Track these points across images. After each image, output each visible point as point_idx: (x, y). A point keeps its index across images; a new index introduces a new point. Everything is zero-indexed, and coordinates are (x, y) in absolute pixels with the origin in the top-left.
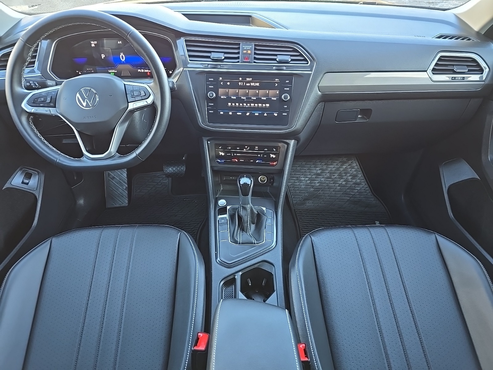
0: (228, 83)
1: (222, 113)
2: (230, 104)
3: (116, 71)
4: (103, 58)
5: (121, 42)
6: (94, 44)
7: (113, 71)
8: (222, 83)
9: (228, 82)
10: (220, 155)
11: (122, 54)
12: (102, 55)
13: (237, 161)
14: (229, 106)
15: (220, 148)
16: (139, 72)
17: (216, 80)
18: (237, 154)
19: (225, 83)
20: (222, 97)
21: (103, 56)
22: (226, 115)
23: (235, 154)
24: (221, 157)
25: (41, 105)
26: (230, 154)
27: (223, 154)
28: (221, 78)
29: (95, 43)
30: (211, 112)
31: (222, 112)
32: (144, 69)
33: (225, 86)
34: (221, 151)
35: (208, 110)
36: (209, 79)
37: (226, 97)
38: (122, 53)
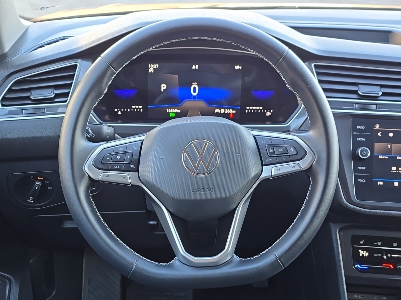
0: (391, 135)
1: (380, 183)
2: (394, 168)
3: (179, 111)
4: (162, 90)
5: (197, 66)
6: (153, 69)
7: (174, 111)
8: (379, 134)
9: (390, 132)
10: (361, 255)
11: (195, 85)
12: (162, 85)
13: (392, 267)
14: (394, 171)
15: (362, 243)
16: (217, 113)
17: (370, 128)
18: (393, 256)
19: (385, 133)
20: (380, 157)
21: (164, 87)
22: (388, 186)
23: (389, 255)
24: (362, 260)
25: (116, 167)
26: (379, 255)
27: (366, 254)
28: (377, 126)
29: (155, 67)
30: (362, 181)
31: (381, 181)
32: (225, 108)
33: (385, 139)
34: (363, 249)
35: (356, 178)
36: (358, 127)
37: (387, 157)
38: (196, 83)
